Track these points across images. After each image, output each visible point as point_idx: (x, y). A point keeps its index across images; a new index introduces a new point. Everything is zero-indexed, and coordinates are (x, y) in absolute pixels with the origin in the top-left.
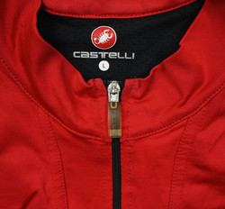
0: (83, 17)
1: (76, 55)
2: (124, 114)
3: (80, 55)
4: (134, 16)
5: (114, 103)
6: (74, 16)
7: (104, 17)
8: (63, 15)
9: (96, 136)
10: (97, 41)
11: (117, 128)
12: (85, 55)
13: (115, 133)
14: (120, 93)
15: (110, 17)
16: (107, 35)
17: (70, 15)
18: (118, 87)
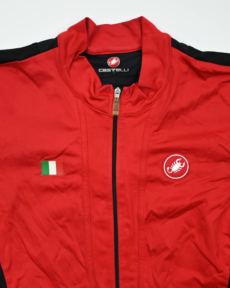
0: (103, 54)
1: (100, 70)
2: (121, 104)
3: (102, 70)
4: (127, 52)
5: (117, 98)
6: (99, 54)
7: (113, 53)
8: (94, 54)
9: (106, 113)
10: (110, 64)
11: (117, 111)
12: (105, 70)
13: (116, 113)
14: (120, 94)
15: (116, 53)
16: (115, 60)
17: (98, 54)
18: (120, 90)
